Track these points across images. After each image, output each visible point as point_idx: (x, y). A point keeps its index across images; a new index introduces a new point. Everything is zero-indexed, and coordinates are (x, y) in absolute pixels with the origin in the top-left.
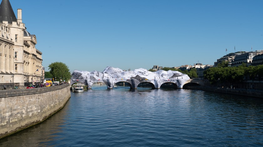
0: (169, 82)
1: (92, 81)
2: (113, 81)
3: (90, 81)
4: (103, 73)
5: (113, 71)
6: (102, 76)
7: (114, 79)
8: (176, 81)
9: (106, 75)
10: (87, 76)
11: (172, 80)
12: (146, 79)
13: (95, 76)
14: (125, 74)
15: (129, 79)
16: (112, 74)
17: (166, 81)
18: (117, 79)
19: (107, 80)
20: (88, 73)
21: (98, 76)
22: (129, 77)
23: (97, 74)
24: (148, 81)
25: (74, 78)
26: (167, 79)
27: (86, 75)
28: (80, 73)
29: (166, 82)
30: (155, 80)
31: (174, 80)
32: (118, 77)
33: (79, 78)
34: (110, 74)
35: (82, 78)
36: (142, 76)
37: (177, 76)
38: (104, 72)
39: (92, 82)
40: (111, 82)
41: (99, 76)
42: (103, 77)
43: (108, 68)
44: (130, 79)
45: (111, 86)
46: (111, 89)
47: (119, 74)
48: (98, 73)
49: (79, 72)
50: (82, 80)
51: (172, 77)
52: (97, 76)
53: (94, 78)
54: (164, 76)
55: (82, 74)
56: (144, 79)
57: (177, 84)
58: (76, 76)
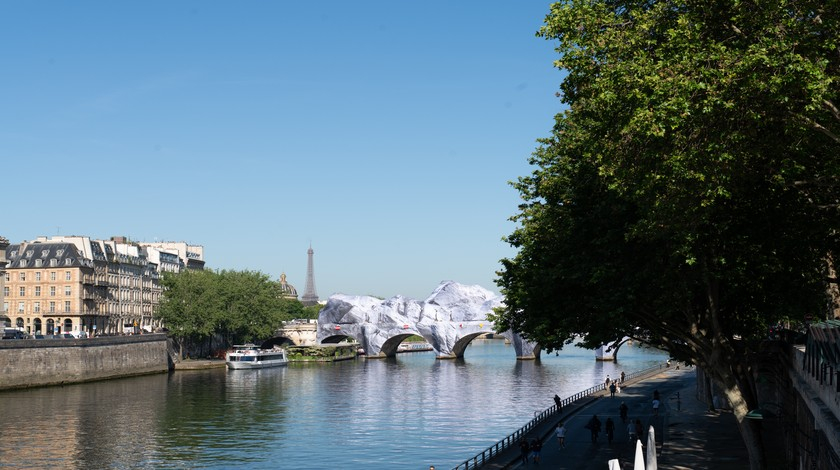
1: (382, 331)
2: (451, 333)
3: (377, 332)
4: (422, 304)
5: (456, 297)
6: (417, 315)
7: (456, 324)
9: (429, 309)
10: (370, 314)
13: (394, 314)
16: (452, 306)
18: (464, 324)
19: (433, 327)
20: (377, 302)
21: (404, 314)
23: (402, 307)
25: (328, 322)
27: (365, 310)
28: (348, 304)
32: (468, 317)
33: (343, 320)
34: (445, 308)
35: (353, 321)
38: (426, 301)
39: (383, 335)
40: (443, 335)
41: (409, 313)
42: (420, 319)
43: (442, 287)
45: (444, 347)
47: (475, 309)
48: (405, 305)
49: (345, 299)
50: (352, 326)
52: (399, 312)
53: (392, 321)
55: (352, 307)
58: (333, 314)
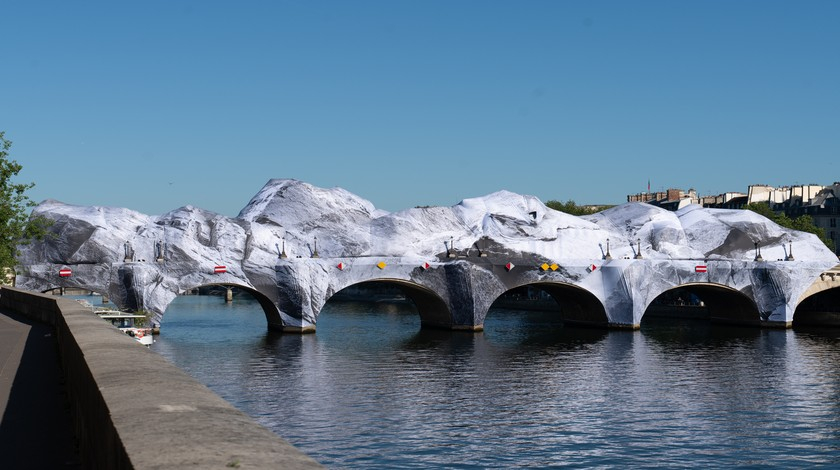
0: (703, 280)
1: (168, 278)
2: (317, 279)
3: (157, 280)
4: (240, 221)
5: (312, 209)
6: (239, 244)
7: (327, 264)
8: (747, 276)
9: (263, 235)
10: (135, 244)
11: (721, 271)
12: (545, 267)
13: (190, 246)
14: (399, 229)
15: (431, 261)
16: (307, 227)
17: (683, 274)
18: (345, 263)
19: (278, 269)
20: (141, 219)
21: (210, 243)
22: (426, 252)
23: (205, 228)
24: (559, 279)
25: (39, 261)
26: (690, 267)
27: (123, 235)
28: (83, 223)
29: (684, 283)
30: (607, 271)
31: (733, 273)
32: (351, 249)
33: (78, 255)
34: (296, 232)
35: (98, 258)
36: (519, 246)
37: (757, 245)
38: (250, 217)
39: (169, 287)
40: (305, 286)
41: (221, 242)
42: (247, 252)
43: (273, 190)
44: (436, 264)
45: (307, 310)
46: (310, 332)
47: (361, 233)
48: (211, 225)
49: (75, 214)
50: (98, 268)
51: (720, 250)
52: (201, 240)
53: (186, 258)
54: (665, 245)
55: (92, 230)
56: (532, 262)
57: (760, 298)
58: (52, 244)
